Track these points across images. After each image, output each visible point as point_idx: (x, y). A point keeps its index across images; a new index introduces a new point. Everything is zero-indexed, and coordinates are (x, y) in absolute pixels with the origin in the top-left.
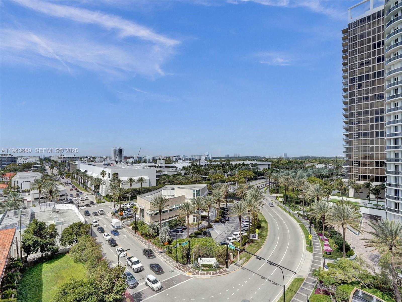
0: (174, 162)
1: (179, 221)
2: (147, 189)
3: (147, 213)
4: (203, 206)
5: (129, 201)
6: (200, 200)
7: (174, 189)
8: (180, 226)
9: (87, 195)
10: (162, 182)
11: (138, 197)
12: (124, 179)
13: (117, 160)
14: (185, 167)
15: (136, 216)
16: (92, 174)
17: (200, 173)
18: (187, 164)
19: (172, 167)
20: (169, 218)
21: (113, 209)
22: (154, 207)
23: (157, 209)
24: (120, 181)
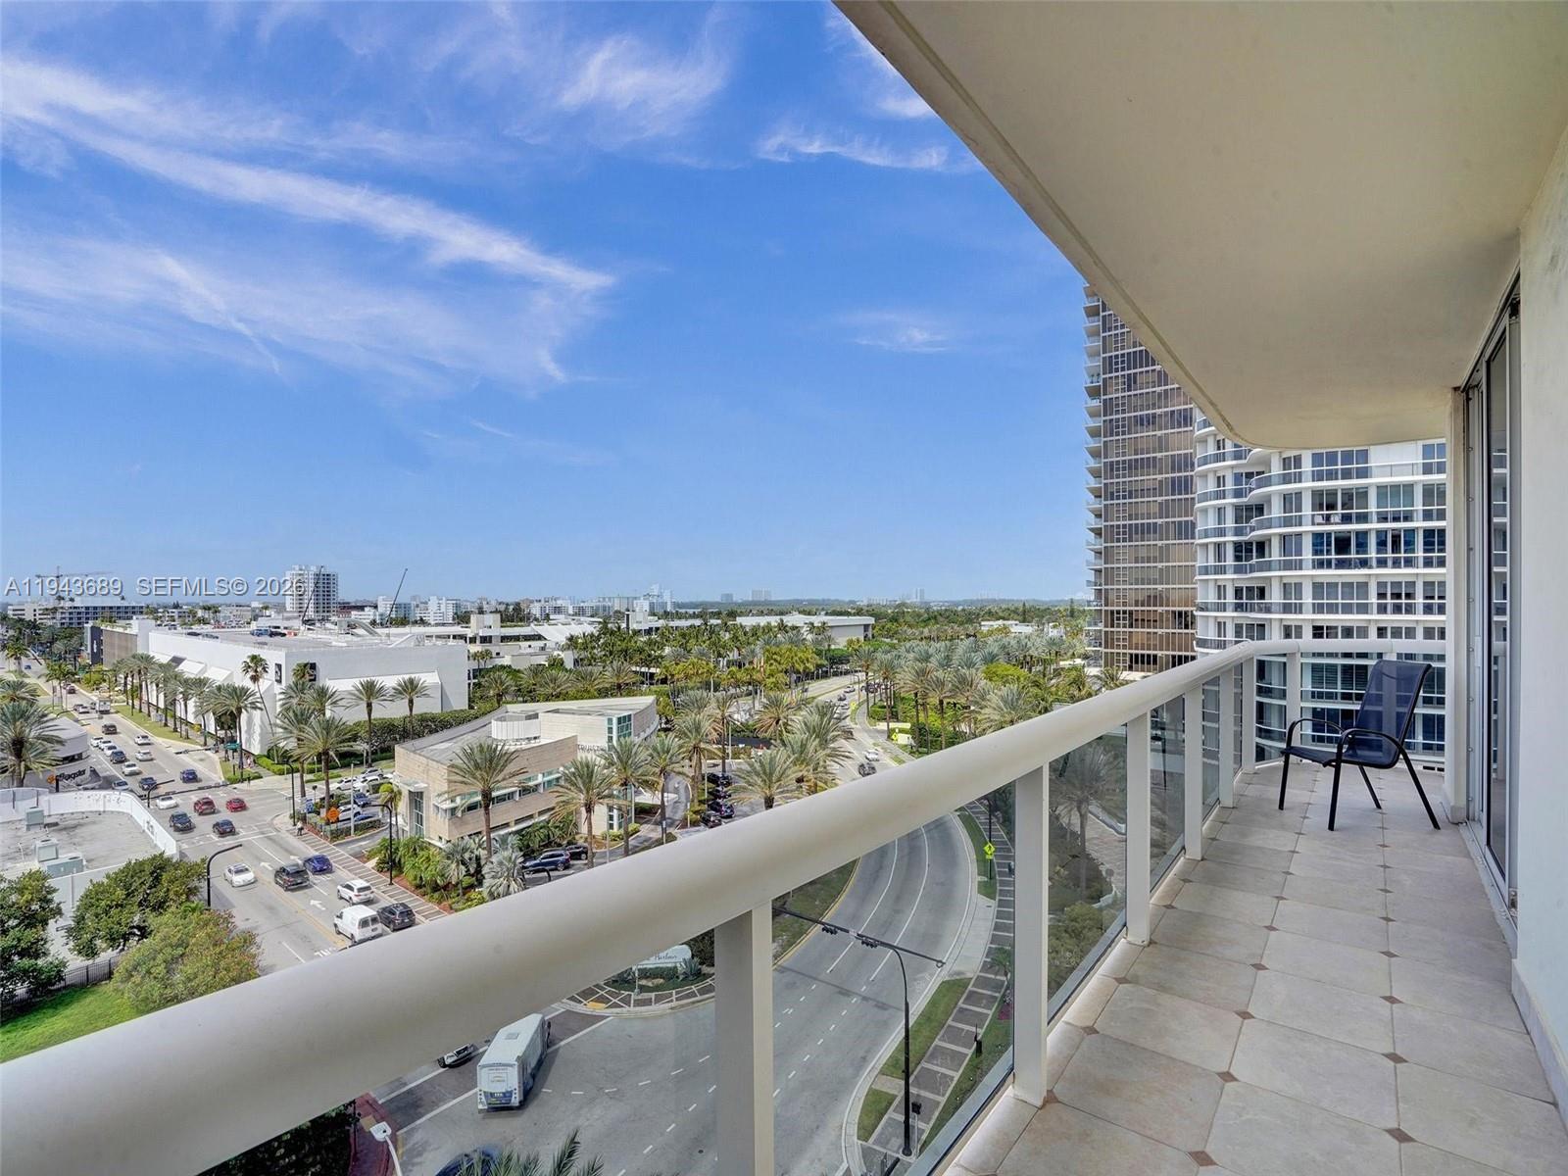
0: (536, 619)
1: (556, 827)
2: (433, 719)
3: (438, 808)
4: (640, 771)
5: (364, 768)
6: (630, 750)
7: (536, 716)
8: (560, 845)
9: (186, 752)
10: (492, 693)
11: (398, 748)
12: (342, 685)
13: (311, 614)
14: (577, 637)
15: (394, 819)
16: (204, 670)
17: (631, 659)
18: (586, 627)
19: (527, 638)
20: (517, 822)
21: (298, 799)
22: (462, 782)
23: (472, 789)
24: (323, 694)
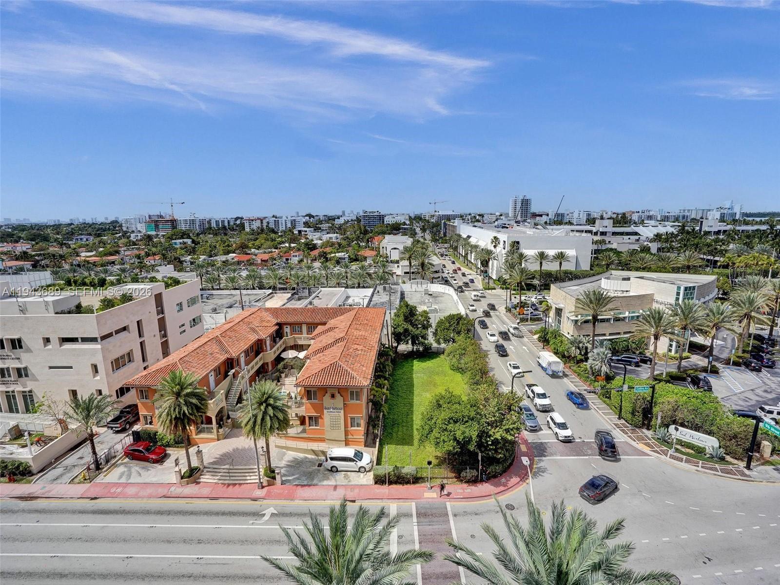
0: (635, 223)
1: (633, 343)
2: (571, 273)
3: (569, 318)
4: (698, 322)
5: (536, 292)
6: (691, 309)
7: (629, 279)
8: (634, 353)
10: (604, 263)
11: (552, 286)
12: (530, 252)
13: (519, 218)
14: (662, 235)
15: (547, 319)
16: (478, 242)
17: (700, 250)
18: (669, 228)
19: (628, 234)
20: (611, 334)
21: (508, 301)
22: (582, 308)
23: (587, 313)
24: (521, 256)
